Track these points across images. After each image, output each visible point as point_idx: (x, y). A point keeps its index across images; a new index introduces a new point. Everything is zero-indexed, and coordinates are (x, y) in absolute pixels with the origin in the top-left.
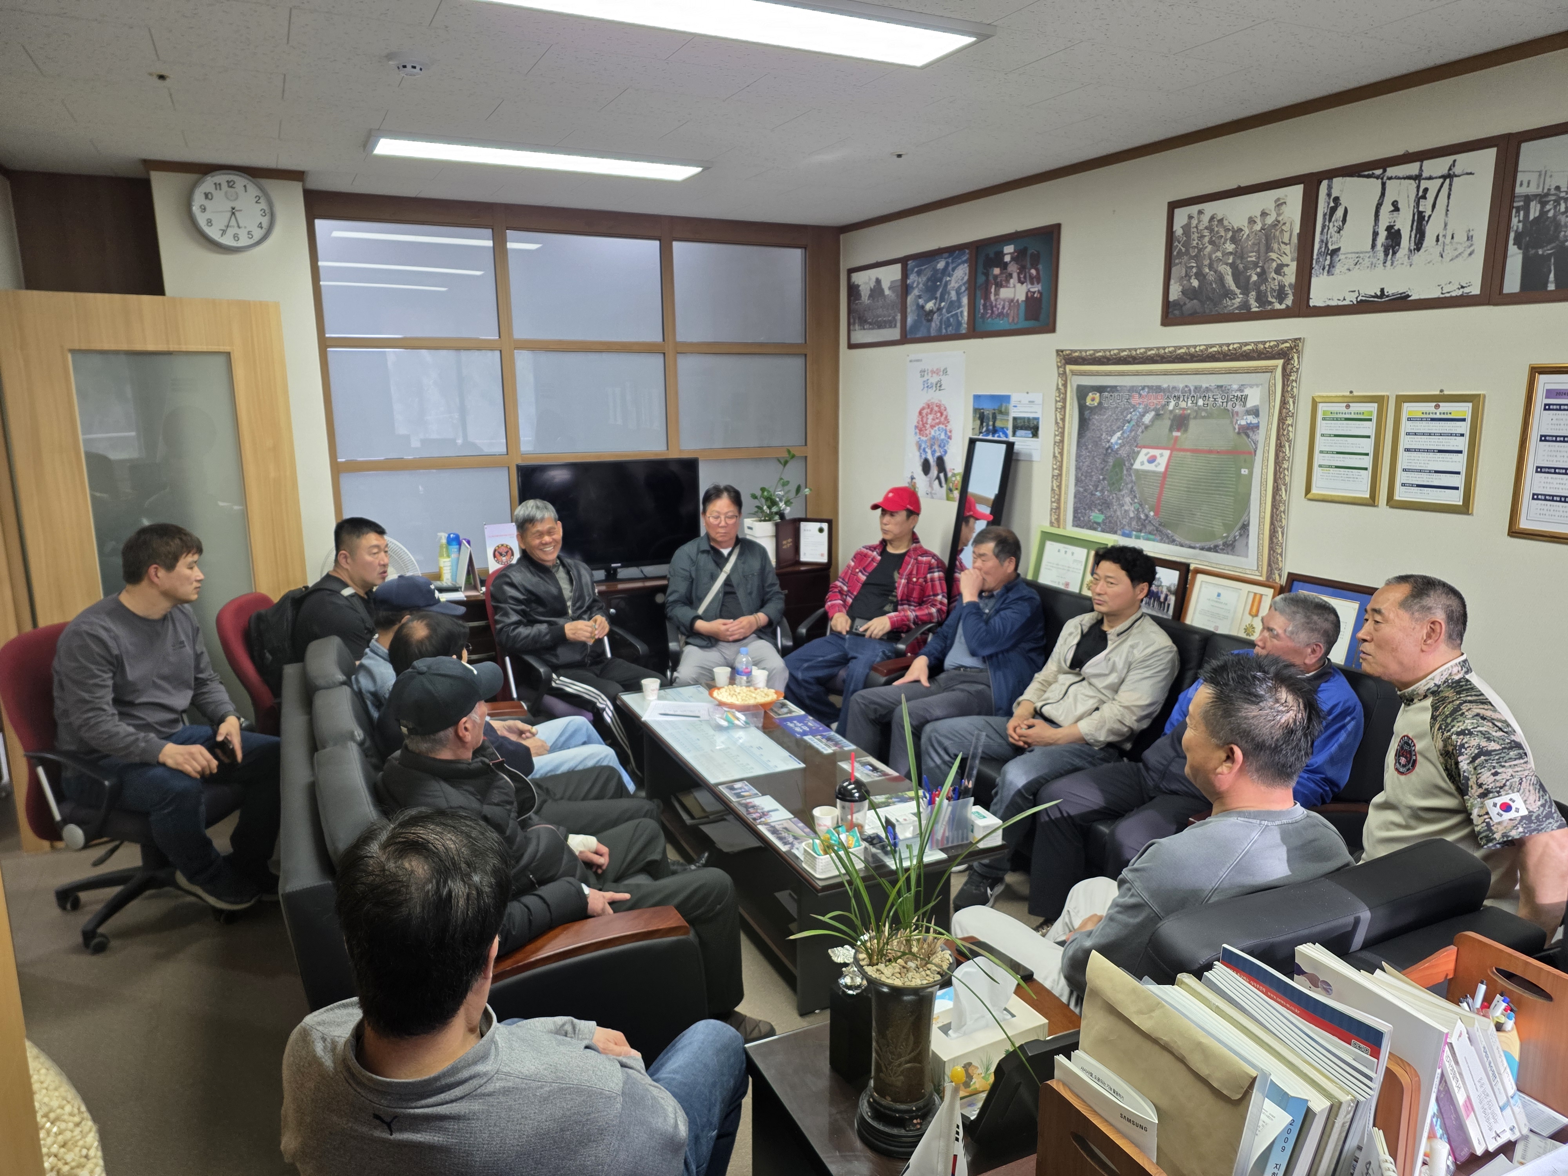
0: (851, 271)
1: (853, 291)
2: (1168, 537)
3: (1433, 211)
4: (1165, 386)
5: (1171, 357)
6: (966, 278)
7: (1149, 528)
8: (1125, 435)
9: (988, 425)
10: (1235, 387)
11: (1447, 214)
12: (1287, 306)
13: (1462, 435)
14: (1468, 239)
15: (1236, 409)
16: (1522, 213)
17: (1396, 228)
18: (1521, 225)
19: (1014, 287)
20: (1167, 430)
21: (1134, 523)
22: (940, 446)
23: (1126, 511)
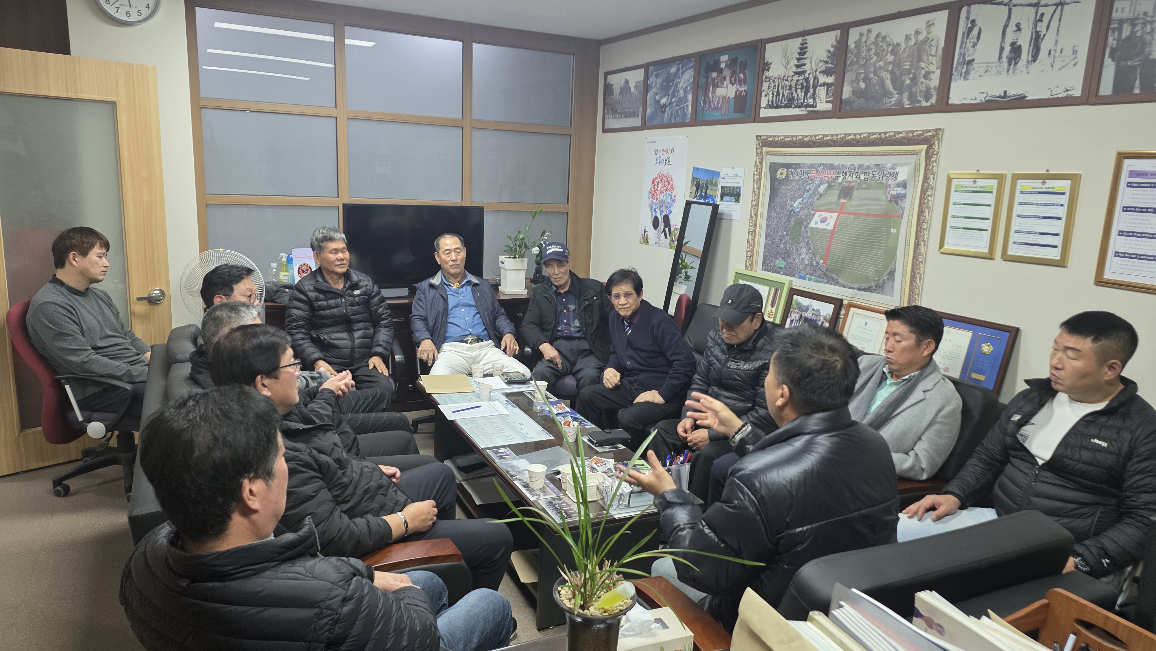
0: (607, 74)
1: (608, 88)
2: (833, 280)
3: (1047, 30)
4: (836, 164)
5: (841, 142)
6: (691, 80)
7: (818, 273)
8: (805, 201)
9: (701, 192)
10: (889, 165)
11: (1058, 34)
12: (932, 104)
13: (1062, 205)
14: (1073, 53)
15: (889, 183)
16: (1116, 33)
17: (1018, 44)
18: (1115, 42)
19: (727, 87)
20: (836, 198)
21: (808, 269)
22: (666, 207)
23: (802, 259)
